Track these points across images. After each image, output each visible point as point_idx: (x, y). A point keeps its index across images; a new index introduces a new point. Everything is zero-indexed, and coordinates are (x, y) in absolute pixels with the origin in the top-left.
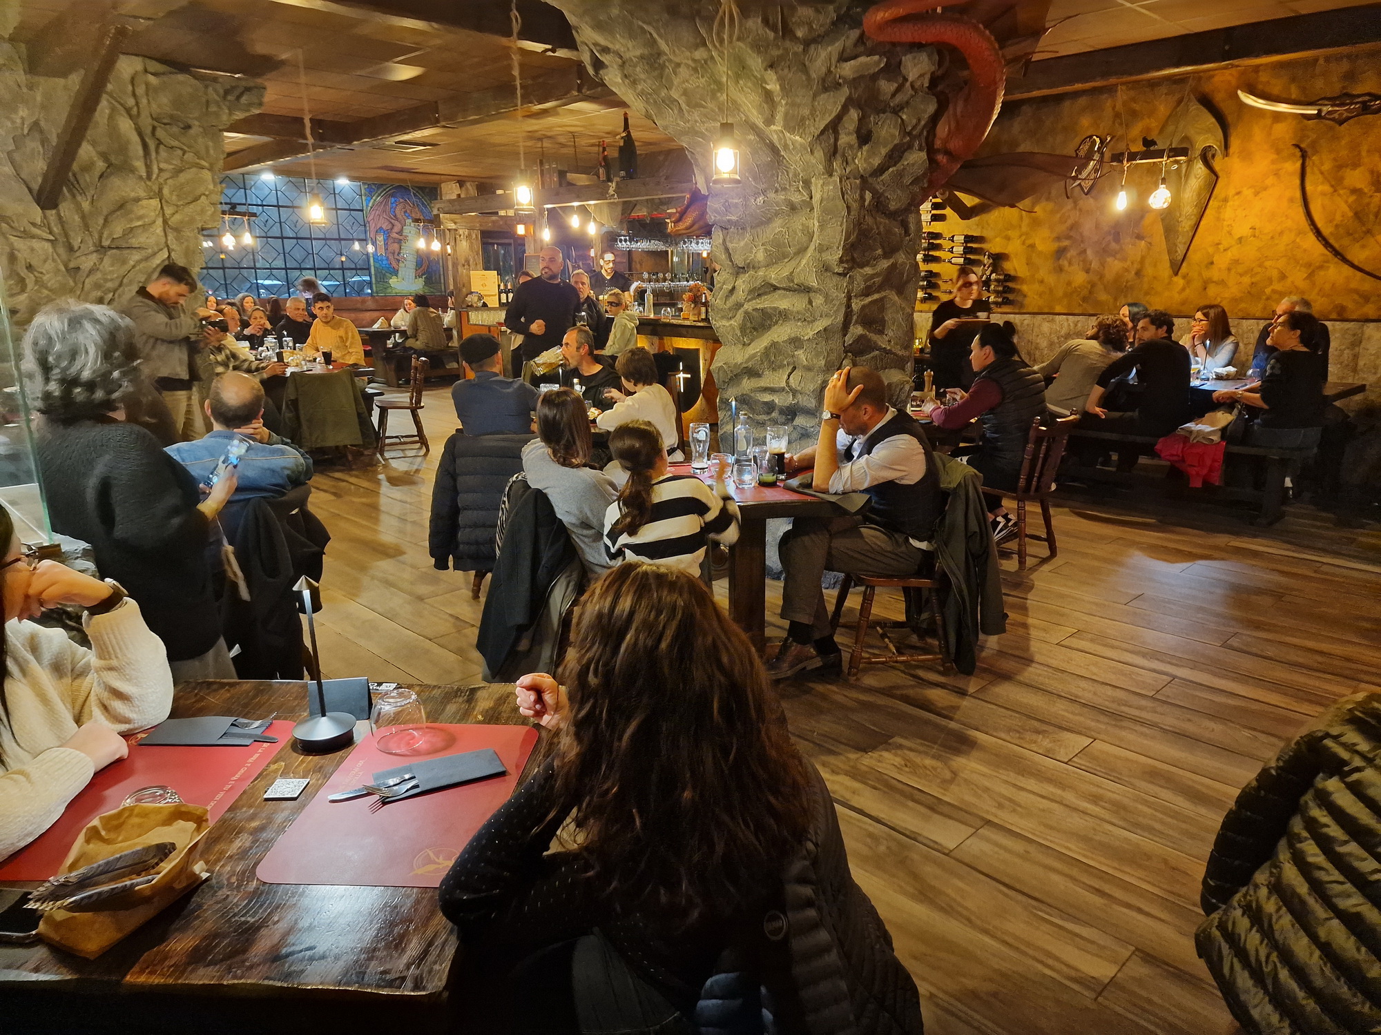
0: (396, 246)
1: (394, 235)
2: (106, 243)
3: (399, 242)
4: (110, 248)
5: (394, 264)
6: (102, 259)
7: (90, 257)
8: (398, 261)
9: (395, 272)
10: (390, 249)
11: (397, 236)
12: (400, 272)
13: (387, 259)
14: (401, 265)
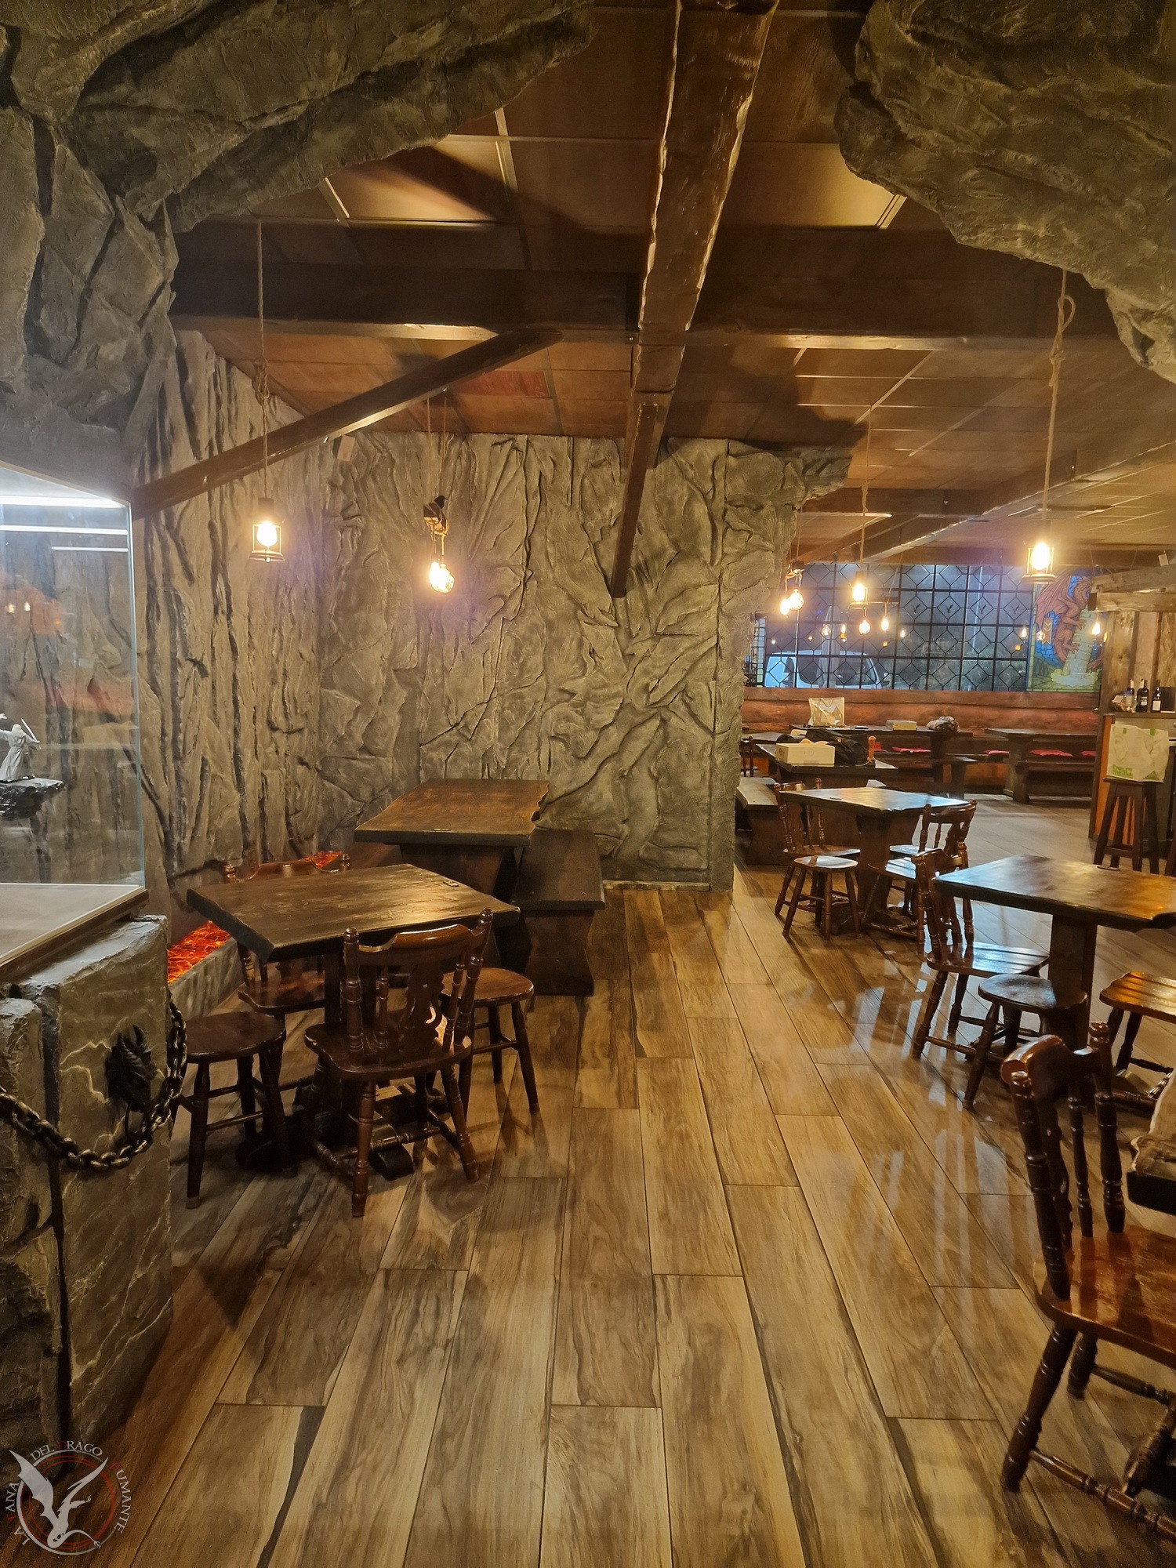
0: (1068, 632)
1: (1068, 620)
2: (660, 630)
3: (1073, 628)
4: (665, 635)
5: (1061, 655)
6: (655, 646)
7: (645, 644)
8: (1067, 650)
9: (1061, 664)
10: (1060, 636)
11: (1072, 621)
12: (1067, 665)
13: (1054, 648)
14: (1070, 655)
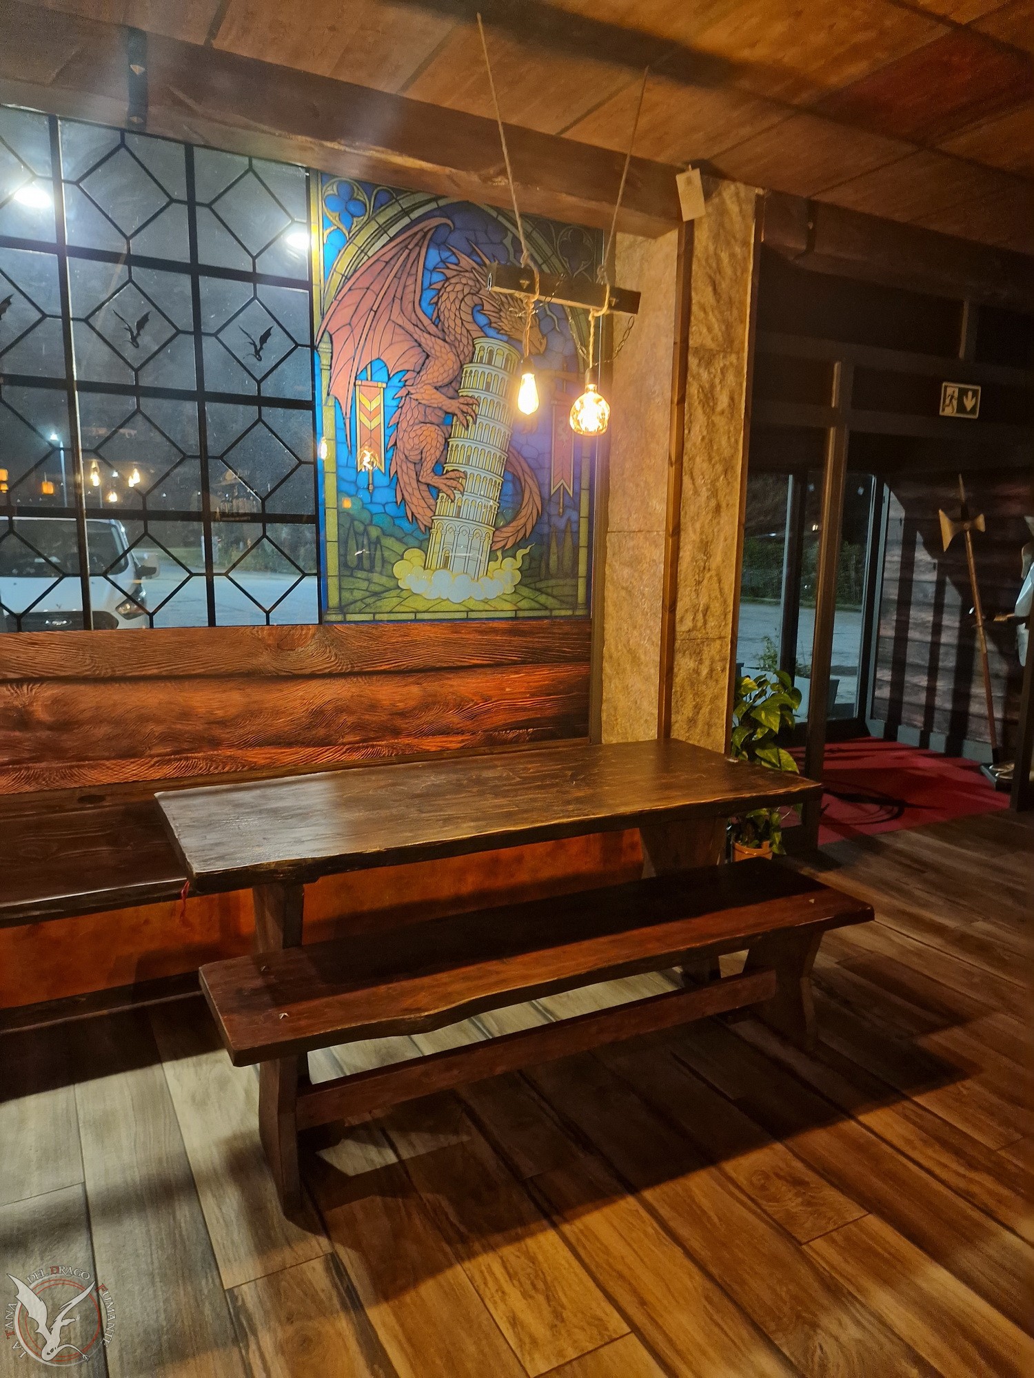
5: (417, 504)
8: (435, 491)
13: (395, 480)
14: (444, 506)
